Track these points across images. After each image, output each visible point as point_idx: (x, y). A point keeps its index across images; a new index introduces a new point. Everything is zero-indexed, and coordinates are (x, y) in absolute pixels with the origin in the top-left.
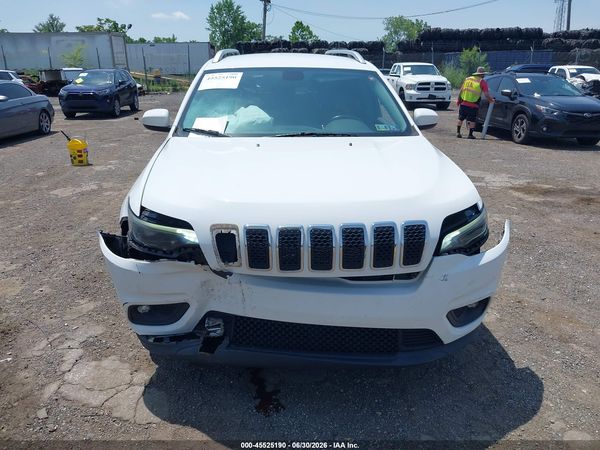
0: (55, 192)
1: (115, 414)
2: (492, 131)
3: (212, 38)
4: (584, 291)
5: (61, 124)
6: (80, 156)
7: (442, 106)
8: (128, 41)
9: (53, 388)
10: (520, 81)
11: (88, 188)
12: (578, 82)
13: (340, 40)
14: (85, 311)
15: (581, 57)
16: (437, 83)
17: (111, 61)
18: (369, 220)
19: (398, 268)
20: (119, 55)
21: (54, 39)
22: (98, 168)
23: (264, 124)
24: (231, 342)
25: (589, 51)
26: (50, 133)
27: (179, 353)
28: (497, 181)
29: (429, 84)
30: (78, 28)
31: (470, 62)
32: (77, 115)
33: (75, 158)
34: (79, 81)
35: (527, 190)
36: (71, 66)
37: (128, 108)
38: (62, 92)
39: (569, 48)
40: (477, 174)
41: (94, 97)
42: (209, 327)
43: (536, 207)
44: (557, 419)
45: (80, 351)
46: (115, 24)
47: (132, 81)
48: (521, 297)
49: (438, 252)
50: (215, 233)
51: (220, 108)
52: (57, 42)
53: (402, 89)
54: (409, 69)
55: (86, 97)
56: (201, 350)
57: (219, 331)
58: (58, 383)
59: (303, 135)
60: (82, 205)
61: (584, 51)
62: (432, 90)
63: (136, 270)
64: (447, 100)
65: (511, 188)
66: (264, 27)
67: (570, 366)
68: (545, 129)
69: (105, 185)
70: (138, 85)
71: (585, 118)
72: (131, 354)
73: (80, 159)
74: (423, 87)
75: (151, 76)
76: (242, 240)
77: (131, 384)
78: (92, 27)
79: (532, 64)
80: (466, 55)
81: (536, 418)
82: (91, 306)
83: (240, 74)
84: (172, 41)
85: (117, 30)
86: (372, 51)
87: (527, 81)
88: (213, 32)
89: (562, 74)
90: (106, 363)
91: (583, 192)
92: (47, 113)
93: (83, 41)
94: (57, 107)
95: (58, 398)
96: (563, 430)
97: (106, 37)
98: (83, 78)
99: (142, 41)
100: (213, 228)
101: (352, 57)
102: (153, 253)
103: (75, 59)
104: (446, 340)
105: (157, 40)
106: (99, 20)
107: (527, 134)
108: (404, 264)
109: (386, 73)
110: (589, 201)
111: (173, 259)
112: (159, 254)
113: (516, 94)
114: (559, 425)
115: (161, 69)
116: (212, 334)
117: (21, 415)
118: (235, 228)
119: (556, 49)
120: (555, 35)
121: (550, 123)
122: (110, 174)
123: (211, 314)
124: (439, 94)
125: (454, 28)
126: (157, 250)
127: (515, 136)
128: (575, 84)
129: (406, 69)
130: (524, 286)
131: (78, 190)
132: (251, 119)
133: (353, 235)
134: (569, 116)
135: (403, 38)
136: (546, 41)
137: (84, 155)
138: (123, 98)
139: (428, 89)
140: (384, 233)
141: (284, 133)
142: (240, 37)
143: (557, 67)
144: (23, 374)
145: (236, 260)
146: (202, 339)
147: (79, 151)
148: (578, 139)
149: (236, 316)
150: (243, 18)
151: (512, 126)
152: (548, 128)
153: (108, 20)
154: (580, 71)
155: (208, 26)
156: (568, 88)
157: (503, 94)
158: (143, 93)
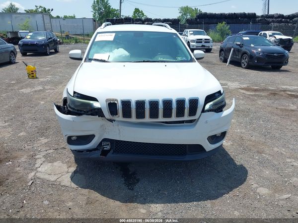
0: (22, 90)
1: (62, 184)
2: (232, 63)
3: (94, 16)
4: (270, 133)
5: (20, 58)
6: (33, 74)
7: (208, 50)
8: (51, 17)
9: (33, 174)
10: (244, 38)
11: (38, 89)
12: (272, 39)
13: (158, 18)
14: (43, 143)
15: (274, 27)
16: (205, 40)
17: (43, 28)
18: (174, 97)
19: (186, 117)
20: (48, 24)
21: (14, 16)
22: (42, 80)
23: (126, 57)
24: (114, 152)
25: (278, 24)
26: (15, 63)
27: (91, 157)
28: (233, 85)
29: (202, 39)
30: (25, 11)
31: (221, 30)
32: (28, 54)
33: (30, 75)
34: (28, 37)
35: (247, 89)
36: (23, 30)
37: (53, 51)
38: (20, 42)
39: (269, 23)
40: (224, 82)
41: (36, 45)
42: (104, 145)
43: (251, 97)
44: (255, 183)
45: (43, 159)
46: (45, 9)
47: (55, 37)
48: (242, 135)
49: (203, 111)
50: (108, 103)
51: (106, 49)
52: (16, 17)
53: (188, 42)
54: (192, 32)
55: (33, 45)
56: (100, 155)
57: (108, 147)
58: (35, 172)
59: (144, 62)
60: (36, 96)
61: (276, 24)
62: (203, 42)
63: (72, 120)
64: (210, 48)
65: (240, 88)
66: (120, 11)
67: (262, 163)
68: (256, 61)
69: (46, 87)
70: (58, 40)
71: (275, 56)
72: (67, 160)
73: (32, 75)
74: (199, 41)
75: (64, 35)
76: (120, 106)
77: (68, 172)
78: (33, 10)
79: (252, 31)
80: (220, 26)
81: (245, 183)
82: (46, 140)
83: (114, 34)
84: (73, 17)
85: (46, 12)
86: (174, 23)
87: (248, 38)
88: (95, 13)
89: (265, 35)
90: (56, 164)
91: (272, 90)
92: (14, 53)
93: (29, 17)
94: (18, 50)
95: (35, 178)
96: (257, 188)
97: (40, 15)
98: (30, 35)
99: (58, 17)
100: (107, 100)
101: (165, 26)
102: (79, 112)
103: (25, 26)
104: (207, 150)
105: (65, 17)
106: (36, 6)
107: (248, 64)
108: (189, 116)
109: (181, 34)
110: (275, 94)
111: (89, 115)
112: (83, 112)
113: (243, 44)
114: (255, 185)
115: (69, 32)
116: (105, 149)
117: (19, 185)
118: (117, 100)
119: (263, 23)
120: (262, 16)
121: (258, 59)
122: (48, 82)
123: (105, 140)
124: (207, 45)
125: (214, 13)
126: (81, 111)
127: (243, 65)
128: (271, 40)
129: (191, 32)
130: (243, 131)
131: (34, 90)
132: (120, 54)
133: (167, 103)
134: (267, 55)
135: (189, 17)
136: (257, 19)
137: (35, 73)
138: (51, 45)
139: (201, 42)
140: (181, 103)
141: (135, 60)
142: (108, 16)
143: (263, 32)
144: (18, 169)
145: (117, 114)
146: (101, 150)
147: (32, 71)
148: (272, 66)
149: (116, 140)
150: (110, 6)
151: (241, 60)
152: (258, 61)
153: (40, 7)
154: (274, 34)
155: (92, 10)
156: (267, 42)
157: (237, 45)
158: (61, 44)
